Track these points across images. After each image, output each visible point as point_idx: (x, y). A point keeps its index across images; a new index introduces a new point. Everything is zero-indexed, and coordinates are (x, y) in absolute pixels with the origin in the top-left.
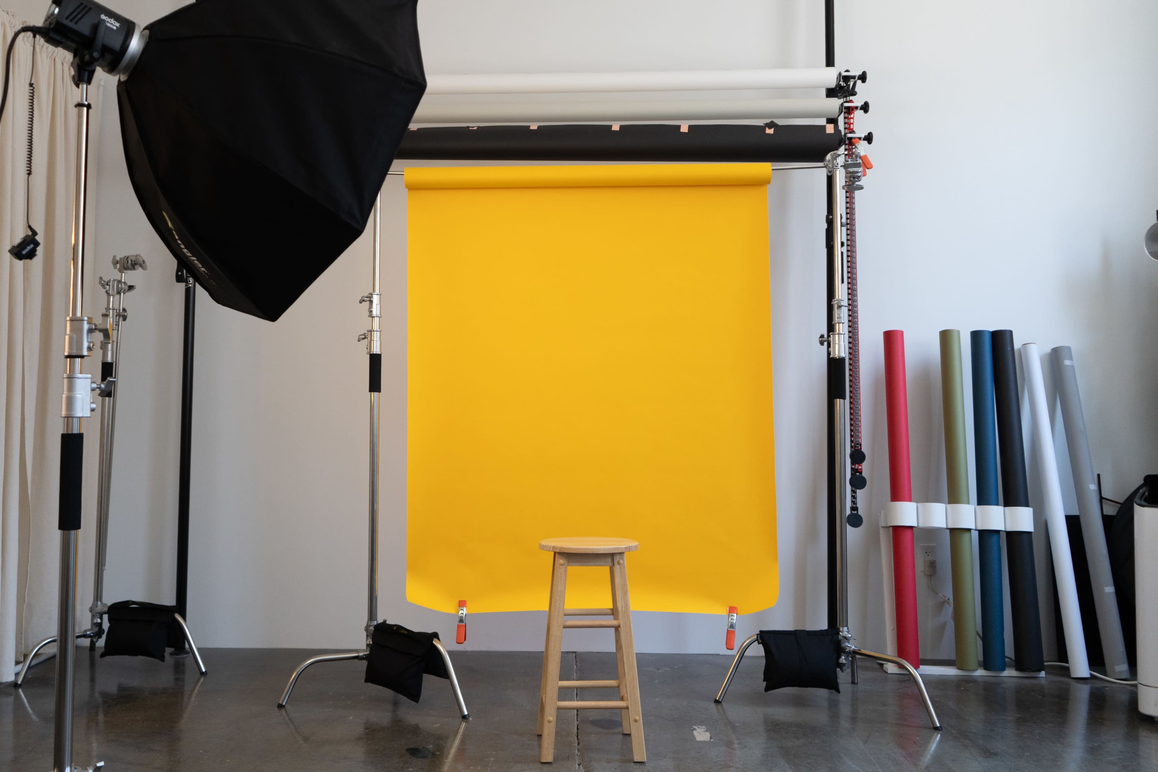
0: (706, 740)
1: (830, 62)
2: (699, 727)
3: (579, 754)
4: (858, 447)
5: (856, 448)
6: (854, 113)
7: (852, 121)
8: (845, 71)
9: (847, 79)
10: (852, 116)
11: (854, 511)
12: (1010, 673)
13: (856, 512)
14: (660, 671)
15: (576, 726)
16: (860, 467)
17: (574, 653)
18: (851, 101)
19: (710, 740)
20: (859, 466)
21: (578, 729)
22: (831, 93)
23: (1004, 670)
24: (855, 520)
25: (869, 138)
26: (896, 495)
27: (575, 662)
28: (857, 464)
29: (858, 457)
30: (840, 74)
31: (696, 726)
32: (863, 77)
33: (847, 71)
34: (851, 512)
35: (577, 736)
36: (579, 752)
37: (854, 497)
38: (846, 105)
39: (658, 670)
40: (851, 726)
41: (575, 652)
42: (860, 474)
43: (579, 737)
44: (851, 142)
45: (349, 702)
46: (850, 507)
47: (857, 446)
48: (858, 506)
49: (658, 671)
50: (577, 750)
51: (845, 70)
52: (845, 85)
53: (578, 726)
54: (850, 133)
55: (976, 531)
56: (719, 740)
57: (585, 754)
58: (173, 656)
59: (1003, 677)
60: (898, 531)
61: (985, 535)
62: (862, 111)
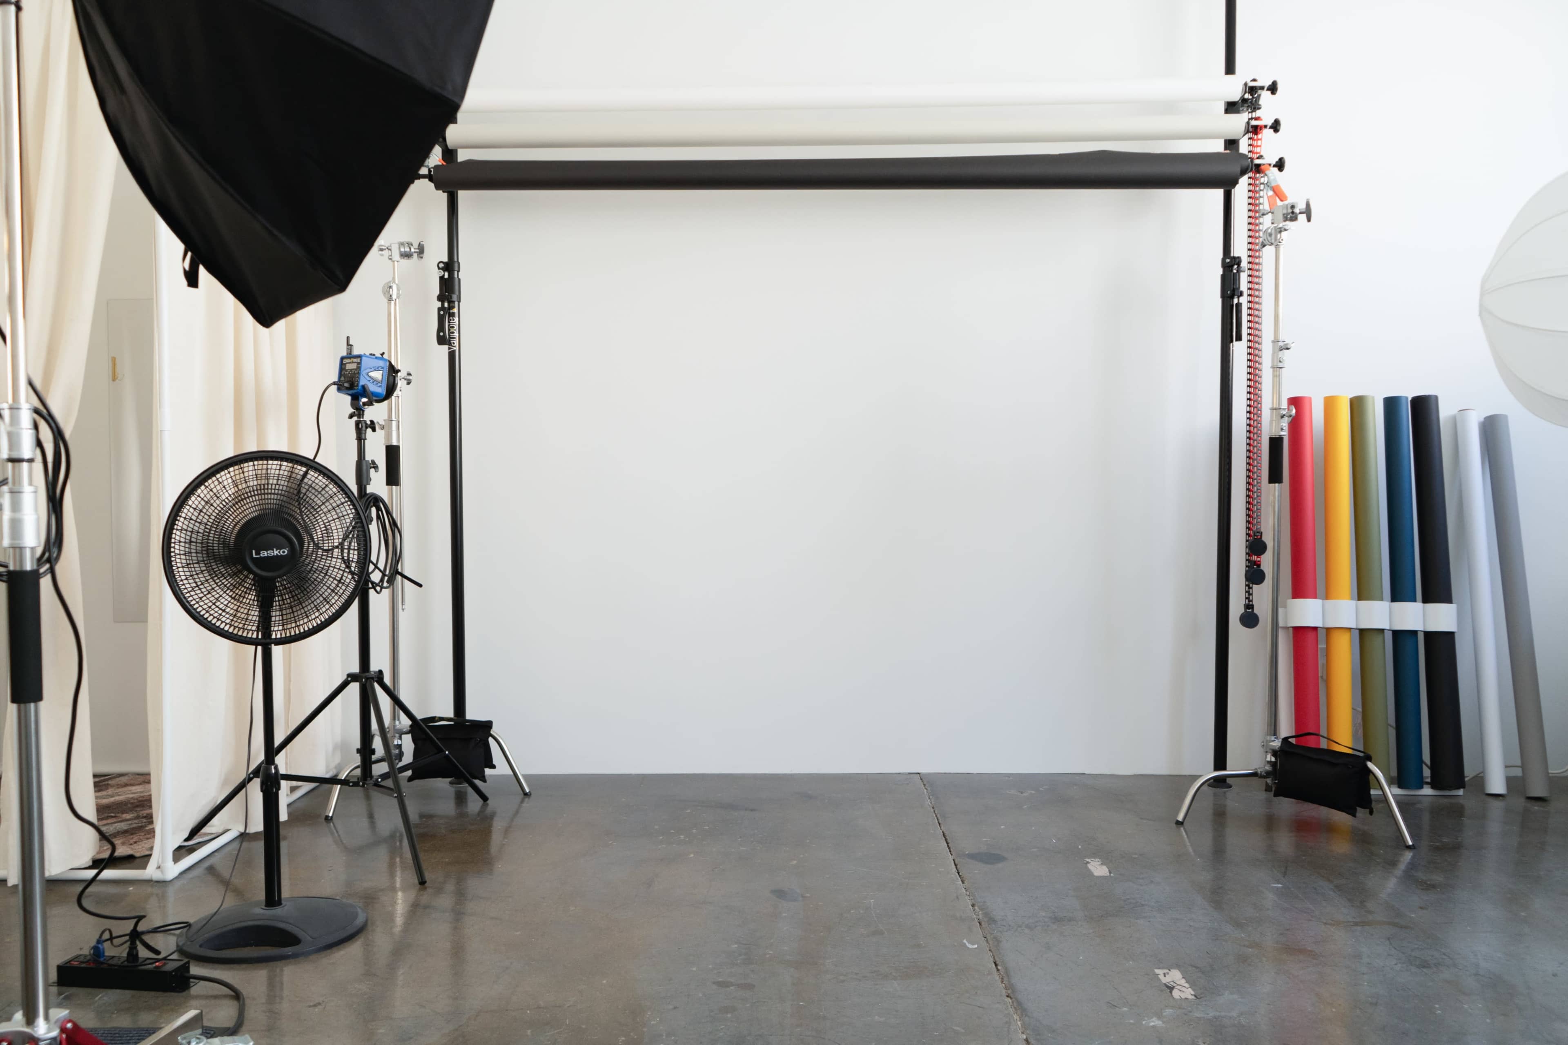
0: (1106, 875)
1: (1230, 68)
2: (1093, 859)
3: (968, 893)
4: (1257, 536)
5: (1256, 537)
6: (1262, 133)
7: (1259, 143)
8: (1251, 81)
9: (1252, 90)
10: (1260, 136)
11: (1249, 609)
12: (1427, 791)
13: (1250, 610)
14: (1024, 794)
15: (953, 862)
16: (1259, 559)
17: (918, 775)
18: (1257, 119)
19: (1110, 875)
20: (1257, 557)
21: (956, 865)
22: (1231, 107)
23: (1422, 787)
24: (1250, 619)
25: (1280, 165)
26: (1299, 591)
27: (923, 786)
28: (1255, 555)
29: (1256, 546)
30: (1246, 84)
31: (1088, 858)
32: (1273, 88)
33: (1254, 80)
34: (1245, 611)
35: (958, 873)
36: (966, 891)
37: (1249, 593)
38: (1254, 123)
39: (1022, 793)
40: (1263, 856)
41: (918, 773)
42: (1257, 567)
43: (961, 874)
44: (1258, 169)
45: (682, 837)
46: (1244, 605)
47: (1257, 534)
48: (1254, 603)
49: (1022, 795)
50: (963, 889)
51: (1251, 79)
52: (1250, 97)
53: (954, 860)
54: (1258, 158)
55: (1389, 631)
56: (1121, 875)
57: (976, 893)
58: (454, 785)
59: (1420, 797)
60: (1300, 633)
61: (1398, 636)
62: (1272, 130)
